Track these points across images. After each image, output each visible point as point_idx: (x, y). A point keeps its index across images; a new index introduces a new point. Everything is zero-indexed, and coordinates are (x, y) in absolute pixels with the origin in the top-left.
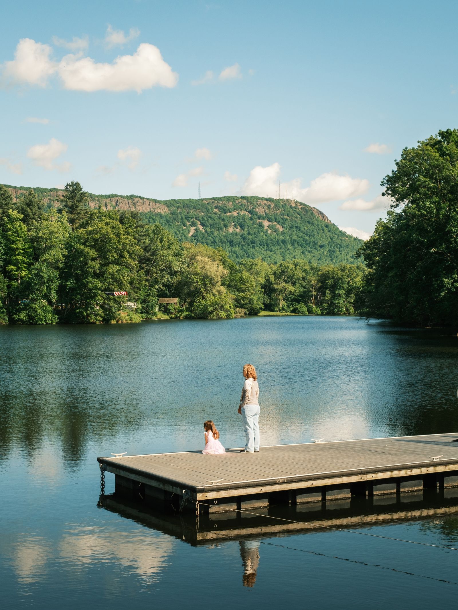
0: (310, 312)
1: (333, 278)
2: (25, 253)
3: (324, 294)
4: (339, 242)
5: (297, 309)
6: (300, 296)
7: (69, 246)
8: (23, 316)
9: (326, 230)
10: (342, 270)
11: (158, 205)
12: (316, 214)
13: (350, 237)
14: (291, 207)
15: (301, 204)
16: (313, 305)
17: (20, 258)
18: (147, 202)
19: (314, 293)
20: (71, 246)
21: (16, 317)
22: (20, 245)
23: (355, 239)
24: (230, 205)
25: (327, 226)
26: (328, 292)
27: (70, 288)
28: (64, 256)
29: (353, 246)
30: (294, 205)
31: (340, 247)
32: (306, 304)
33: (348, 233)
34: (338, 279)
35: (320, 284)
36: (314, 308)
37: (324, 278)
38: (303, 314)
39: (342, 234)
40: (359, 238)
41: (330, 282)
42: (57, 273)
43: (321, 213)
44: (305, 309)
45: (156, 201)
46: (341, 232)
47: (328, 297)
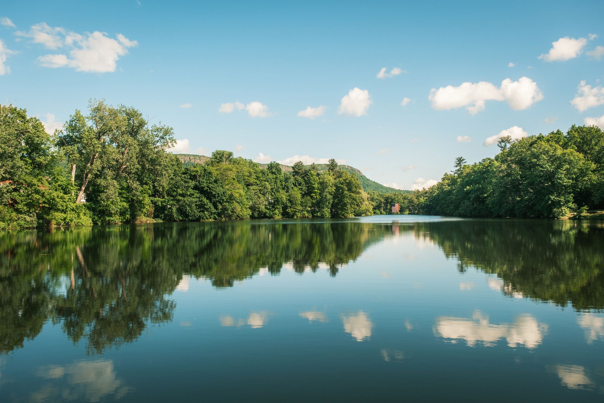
0: (381, 213)
1: (391, 198)
2: (318, 189)
3: (387, 206)
4: (367, 183)
5: (375, 212)
6: (376, 206)
7: (336, 186)
8: (319, 214)
9: (361, 178)
10: (395, 195)
11: (289, 168)
12: (357, 171)
13: (372, 181)
14: (346, 168)
15: (350, 167)
16: (382, 210)
17: (316, 190)
18: (284, 167)
19: (383, 205)
20: (337, 185)
21: (315, 215)
22: (316, 186)
23: (374, 182)
24: (320, 168)
25: (361, 177)
26: (388, 205)
27: (336, 203)
28: (335, 190)
29: (373, 185)
30: (347, 168)
31: (367, 185)
32: (379, 210)
33: (371, 180)
34: (393, 199)
35: (385, 201)
36: (383, 212)
37: (387, 199)
38: (378, 214)
39: (368, 180)
40: (376, 182)
41: (390, 200)
42: (331, 197)
43: (359, 171)
44: (379, 212)
45: (288, 166)
46: (367, 179)
47: (389, 207)
